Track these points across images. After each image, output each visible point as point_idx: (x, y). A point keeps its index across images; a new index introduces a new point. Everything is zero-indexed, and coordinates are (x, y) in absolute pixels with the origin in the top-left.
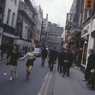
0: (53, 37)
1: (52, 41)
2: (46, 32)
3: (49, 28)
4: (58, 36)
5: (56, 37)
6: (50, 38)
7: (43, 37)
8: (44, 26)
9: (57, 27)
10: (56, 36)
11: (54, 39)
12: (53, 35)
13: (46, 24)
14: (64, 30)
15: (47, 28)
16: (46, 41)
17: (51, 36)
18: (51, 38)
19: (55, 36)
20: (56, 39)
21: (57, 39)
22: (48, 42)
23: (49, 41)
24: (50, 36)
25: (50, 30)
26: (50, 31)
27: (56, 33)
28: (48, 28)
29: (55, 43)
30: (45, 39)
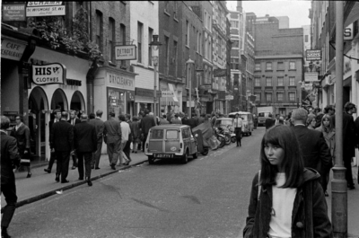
0: (270, 69)
1: (268, 80)
2: (242, 56)
3: (252, 41)
4: (286, 63)
5: (281, 67)
6: (260, 71)
7: (236, 76)
8: (233, 37)
9: (281, 30)
10: (280, 61)
11: (275, 74)
12: (269, 61)
13: (238, 29)
14: (307, 36)
15: (246, 41)
16: (248, 84)
17: (263, 64)
18: (263, 73)
19: (275, 63)
20: (281, 74)
21: (286, 72)
22: (256, 88)
23: (257, 85)
24: (258, 65)
25: (255, 45)
26: (254, 49)
27: (277, 54)
28: (248, 41)
29: (278, 87)
30: (243, 79)
